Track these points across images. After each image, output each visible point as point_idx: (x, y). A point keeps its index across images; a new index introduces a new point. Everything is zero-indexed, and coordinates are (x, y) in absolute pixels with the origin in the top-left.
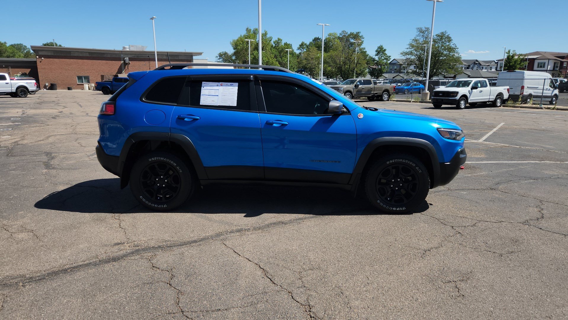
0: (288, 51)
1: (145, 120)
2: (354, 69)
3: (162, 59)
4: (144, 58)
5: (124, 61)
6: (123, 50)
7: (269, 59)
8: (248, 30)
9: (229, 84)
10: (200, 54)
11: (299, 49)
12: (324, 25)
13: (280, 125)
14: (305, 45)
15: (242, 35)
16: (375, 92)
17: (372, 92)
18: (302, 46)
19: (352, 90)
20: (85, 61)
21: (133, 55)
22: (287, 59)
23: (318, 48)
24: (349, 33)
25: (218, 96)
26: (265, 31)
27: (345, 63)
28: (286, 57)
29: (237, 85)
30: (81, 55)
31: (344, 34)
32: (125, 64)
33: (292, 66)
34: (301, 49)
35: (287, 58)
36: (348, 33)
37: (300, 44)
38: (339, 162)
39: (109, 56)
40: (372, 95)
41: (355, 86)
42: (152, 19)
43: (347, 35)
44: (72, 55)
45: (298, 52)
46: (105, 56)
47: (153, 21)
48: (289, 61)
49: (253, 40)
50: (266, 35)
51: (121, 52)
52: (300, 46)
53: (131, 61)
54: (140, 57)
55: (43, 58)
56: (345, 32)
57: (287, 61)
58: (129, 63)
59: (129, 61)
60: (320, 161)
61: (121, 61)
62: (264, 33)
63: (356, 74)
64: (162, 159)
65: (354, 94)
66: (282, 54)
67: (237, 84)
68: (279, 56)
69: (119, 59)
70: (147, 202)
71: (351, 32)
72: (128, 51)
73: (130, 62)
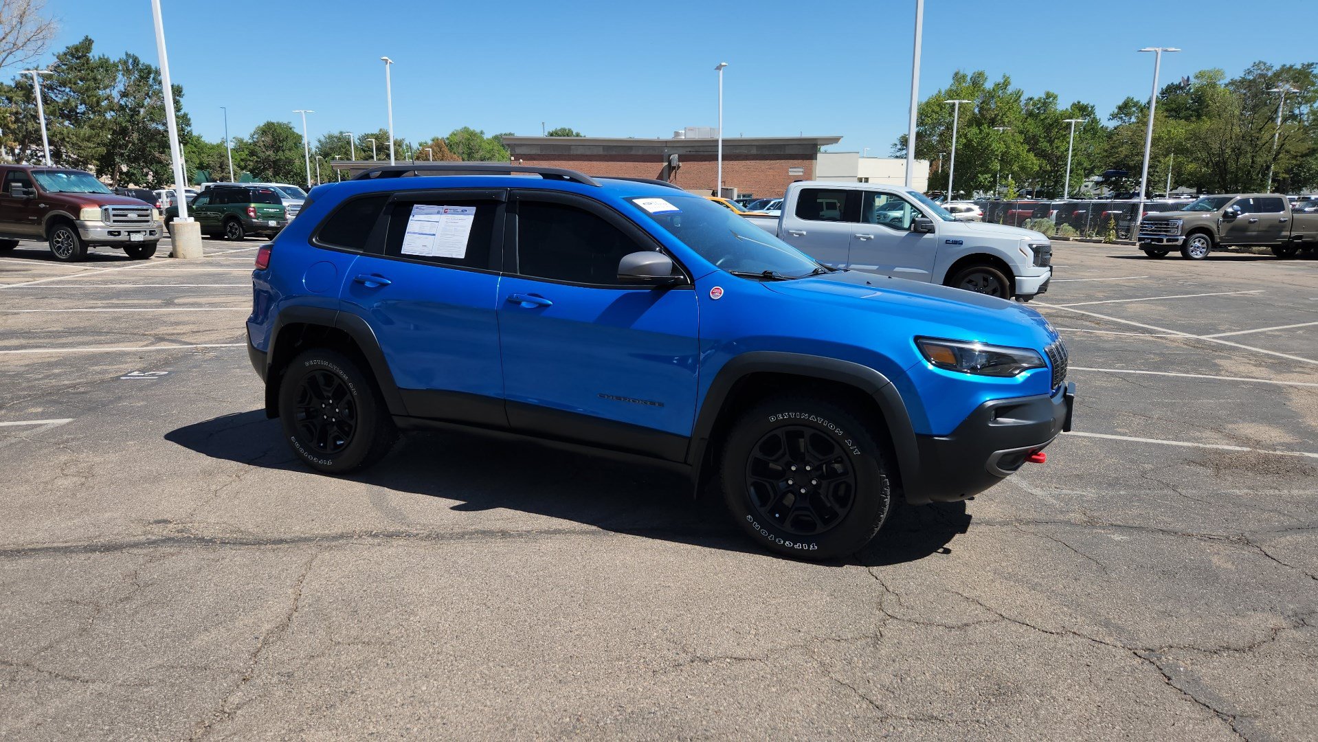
0: (1070, 124)
1: (304, 281)
2: (1268, 168)
3: (746, 156)
4: (711, 153)
5: (670, 162)
6: (674, 139)
7: (1008, 147)
8: (958, 78)
9: (459, 208)
10: (835, 140)
11: (1114, 116)
12: (1159, 50)
13: (535, 306)
14: (1134, 106)
15: (943, 91)
16: (1294, 234)
17: (1284, 233)
18: (1125, 108)
19: (1214, 227)
20: (595, 163)
21: (689, 149)
22: (1067, 145)
23: (1176, 112)
24: (1277, 67)
25: (434, 235)
26: (1004, 76)
27: (1238, 152)
28: (1065, 138)
29: (474, 212)
30: (588, 153)
31: (1259, 72)
32: (671, 168)
33: (1079, 164)
34: (1121, 118)
35: (1068, 143)
36: (1274, 69)
37: (1120, 103)
38: (661, 405)
39: (640, 153)
40: (1283, 242)
41: (1226, 215)
42: (719, 68)
43: (1270, 74)
44: (572, 153)
45: (1111, 125)
46: (633, 152)
47: (721, 72)
48: (1073, 150)
49: (967, 101)
50: (1006, 86)
51: (666, 143)
52: (1120, 108)
53: (683, 161)
54: (702, 153)
55: (521, 160)
56: (1265, 64)
57: (1066, 151)
58: (679, 167)
59: (679, 161)
60: (619, 398)
61: (663, 162)
62: (1002, 81)
63: (1273, 181)
64: (326, 363)
65: (1221, 238)
66: (1053, 133)
67: (473, 210)
68: (1045, 137)
69: (658, 158)
70: (302, 450)
71: (1284, 65)
72: (683, 141)
73: (681, 164)
